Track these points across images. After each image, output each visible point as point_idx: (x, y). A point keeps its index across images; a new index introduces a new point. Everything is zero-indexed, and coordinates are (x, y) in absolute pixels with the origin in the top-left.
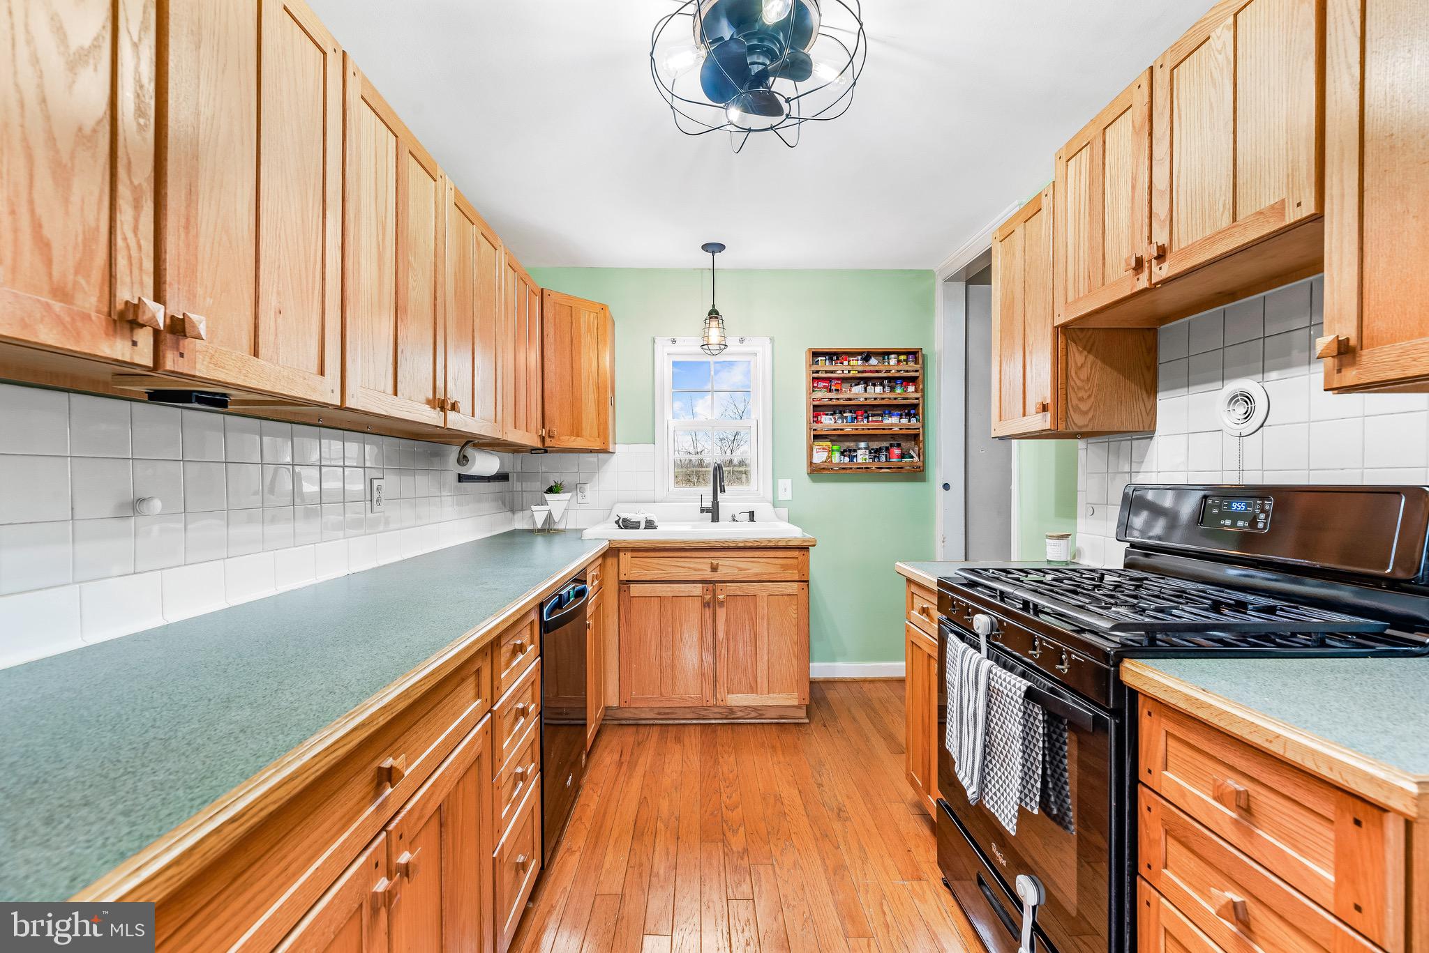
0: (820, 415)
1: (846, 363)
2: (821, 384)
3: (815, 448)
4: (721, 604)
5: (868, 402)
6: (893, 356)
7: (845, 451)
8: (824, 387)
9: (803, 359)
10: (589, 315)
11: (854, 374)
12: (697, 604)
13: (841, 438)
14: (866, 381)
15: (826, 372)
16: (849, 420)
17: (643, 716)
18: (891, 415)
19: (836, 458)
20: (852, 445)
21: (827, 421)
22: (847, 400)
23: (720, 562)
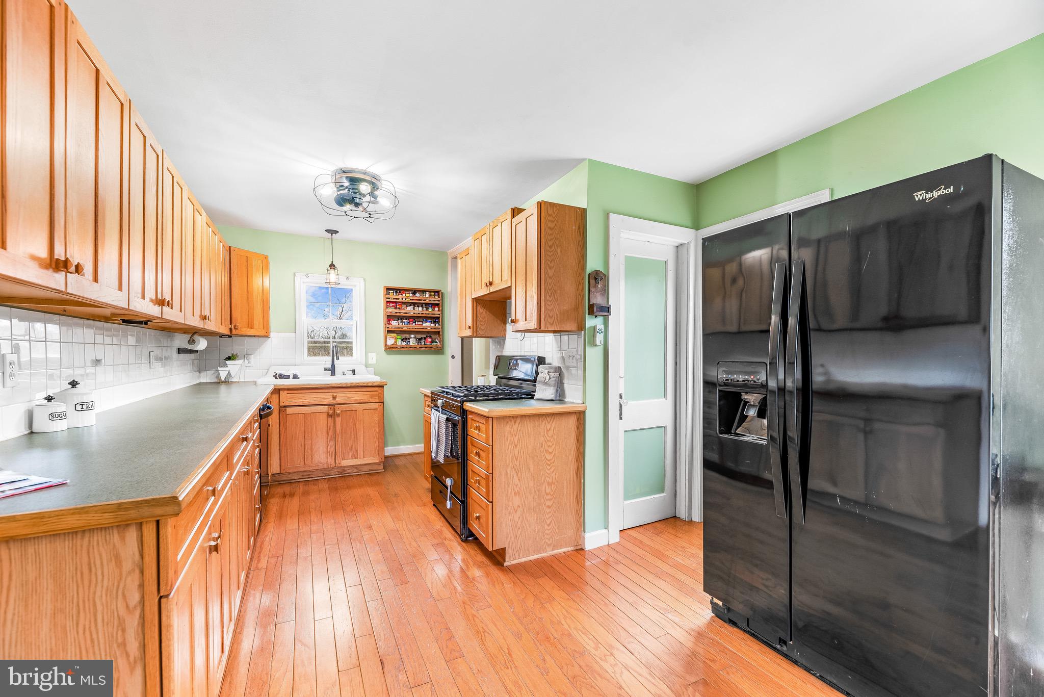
0: (390, 320)
1: (404, 295)
2: (391, 305)
3: (388, 337)
4: (338, 415)
5: (415, 315)
6: (427, 293)
7: (403, 339)
8: (393, 306)
9: (381, 292)
10: (257, 262)
11: (408, 300)
12: (325, 416)
13: (402, 333)
14: (414, 304)
15: (394, 299)
16: (406, 323)
17: (294, 478)
18: (426, 321)
19: (399, 342)
20: (407, 336)
21: (394, 324)
22: (404, 313)
23: (338, 394)
